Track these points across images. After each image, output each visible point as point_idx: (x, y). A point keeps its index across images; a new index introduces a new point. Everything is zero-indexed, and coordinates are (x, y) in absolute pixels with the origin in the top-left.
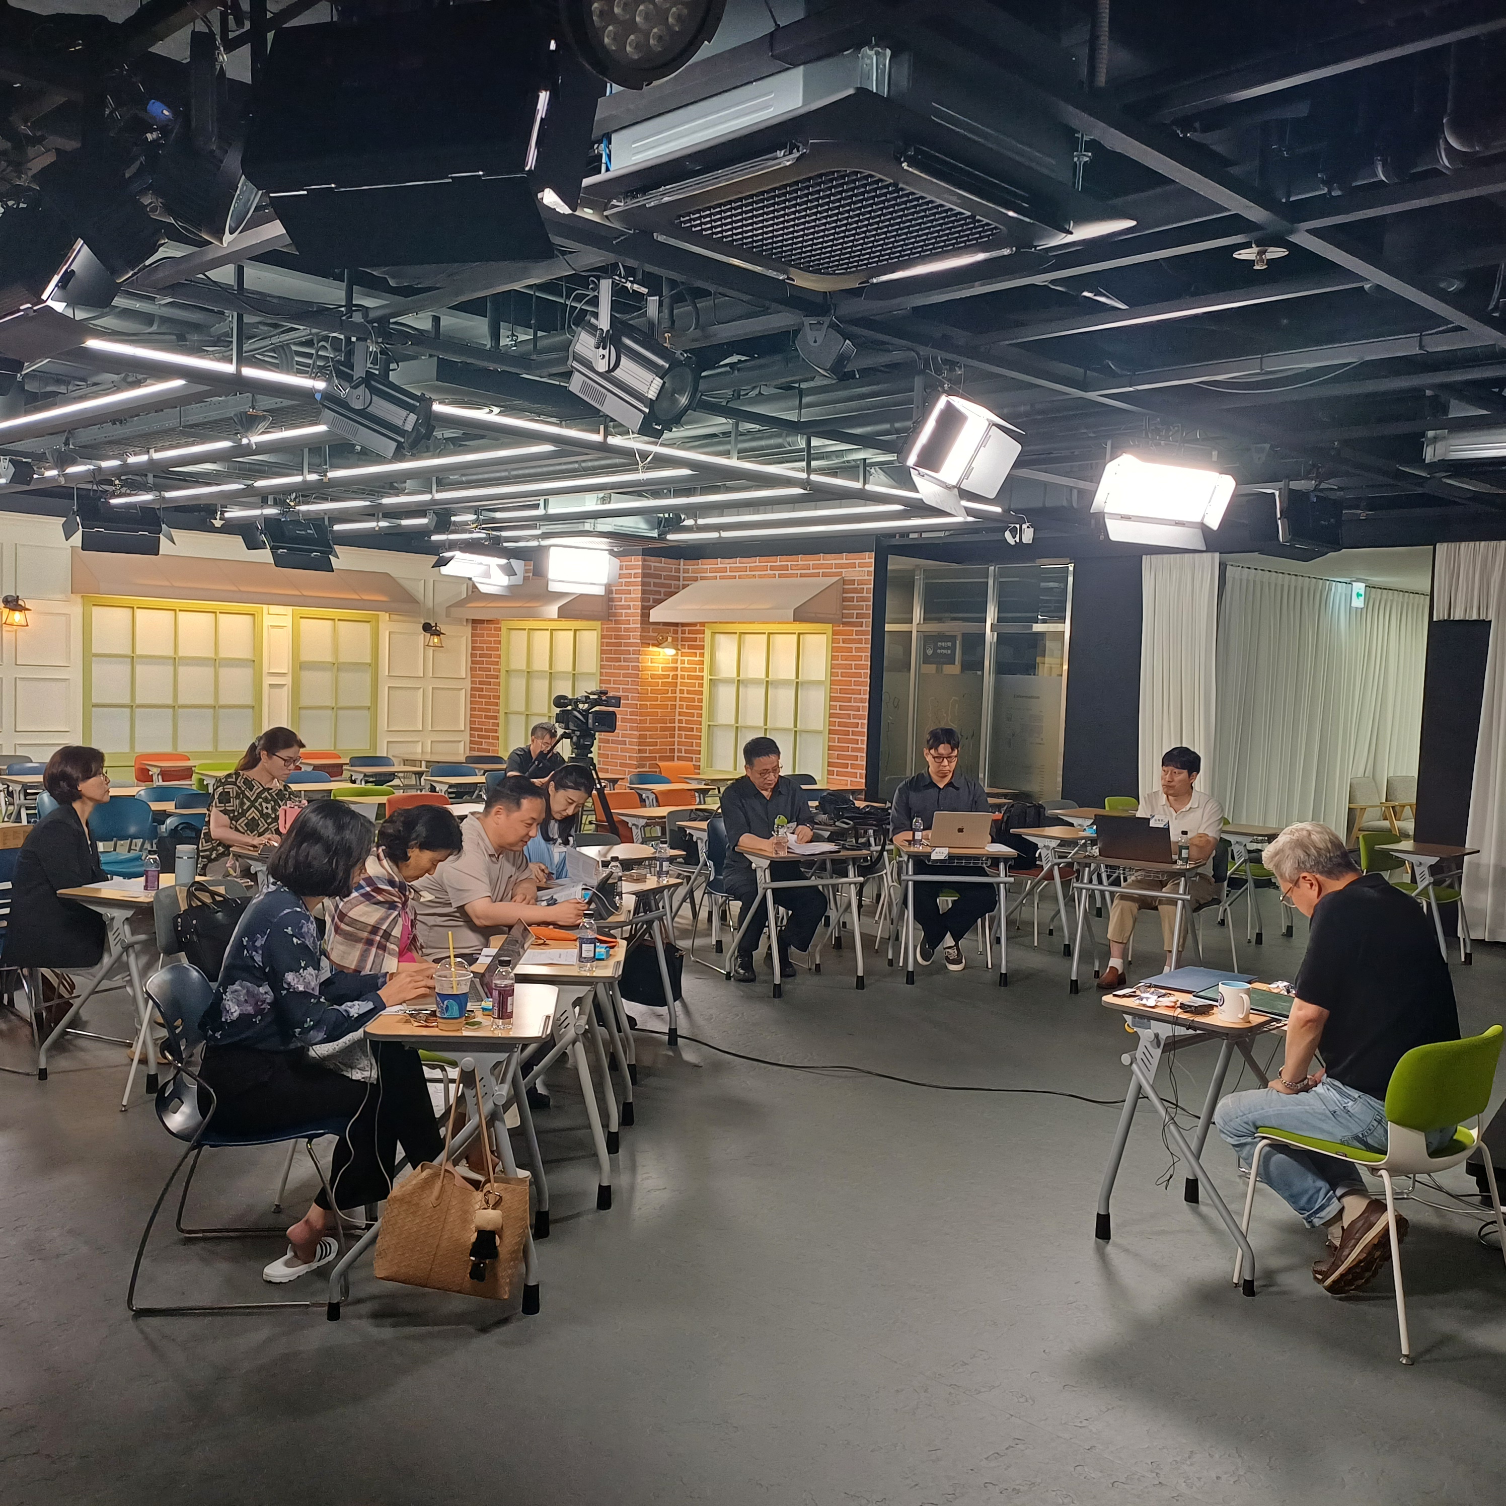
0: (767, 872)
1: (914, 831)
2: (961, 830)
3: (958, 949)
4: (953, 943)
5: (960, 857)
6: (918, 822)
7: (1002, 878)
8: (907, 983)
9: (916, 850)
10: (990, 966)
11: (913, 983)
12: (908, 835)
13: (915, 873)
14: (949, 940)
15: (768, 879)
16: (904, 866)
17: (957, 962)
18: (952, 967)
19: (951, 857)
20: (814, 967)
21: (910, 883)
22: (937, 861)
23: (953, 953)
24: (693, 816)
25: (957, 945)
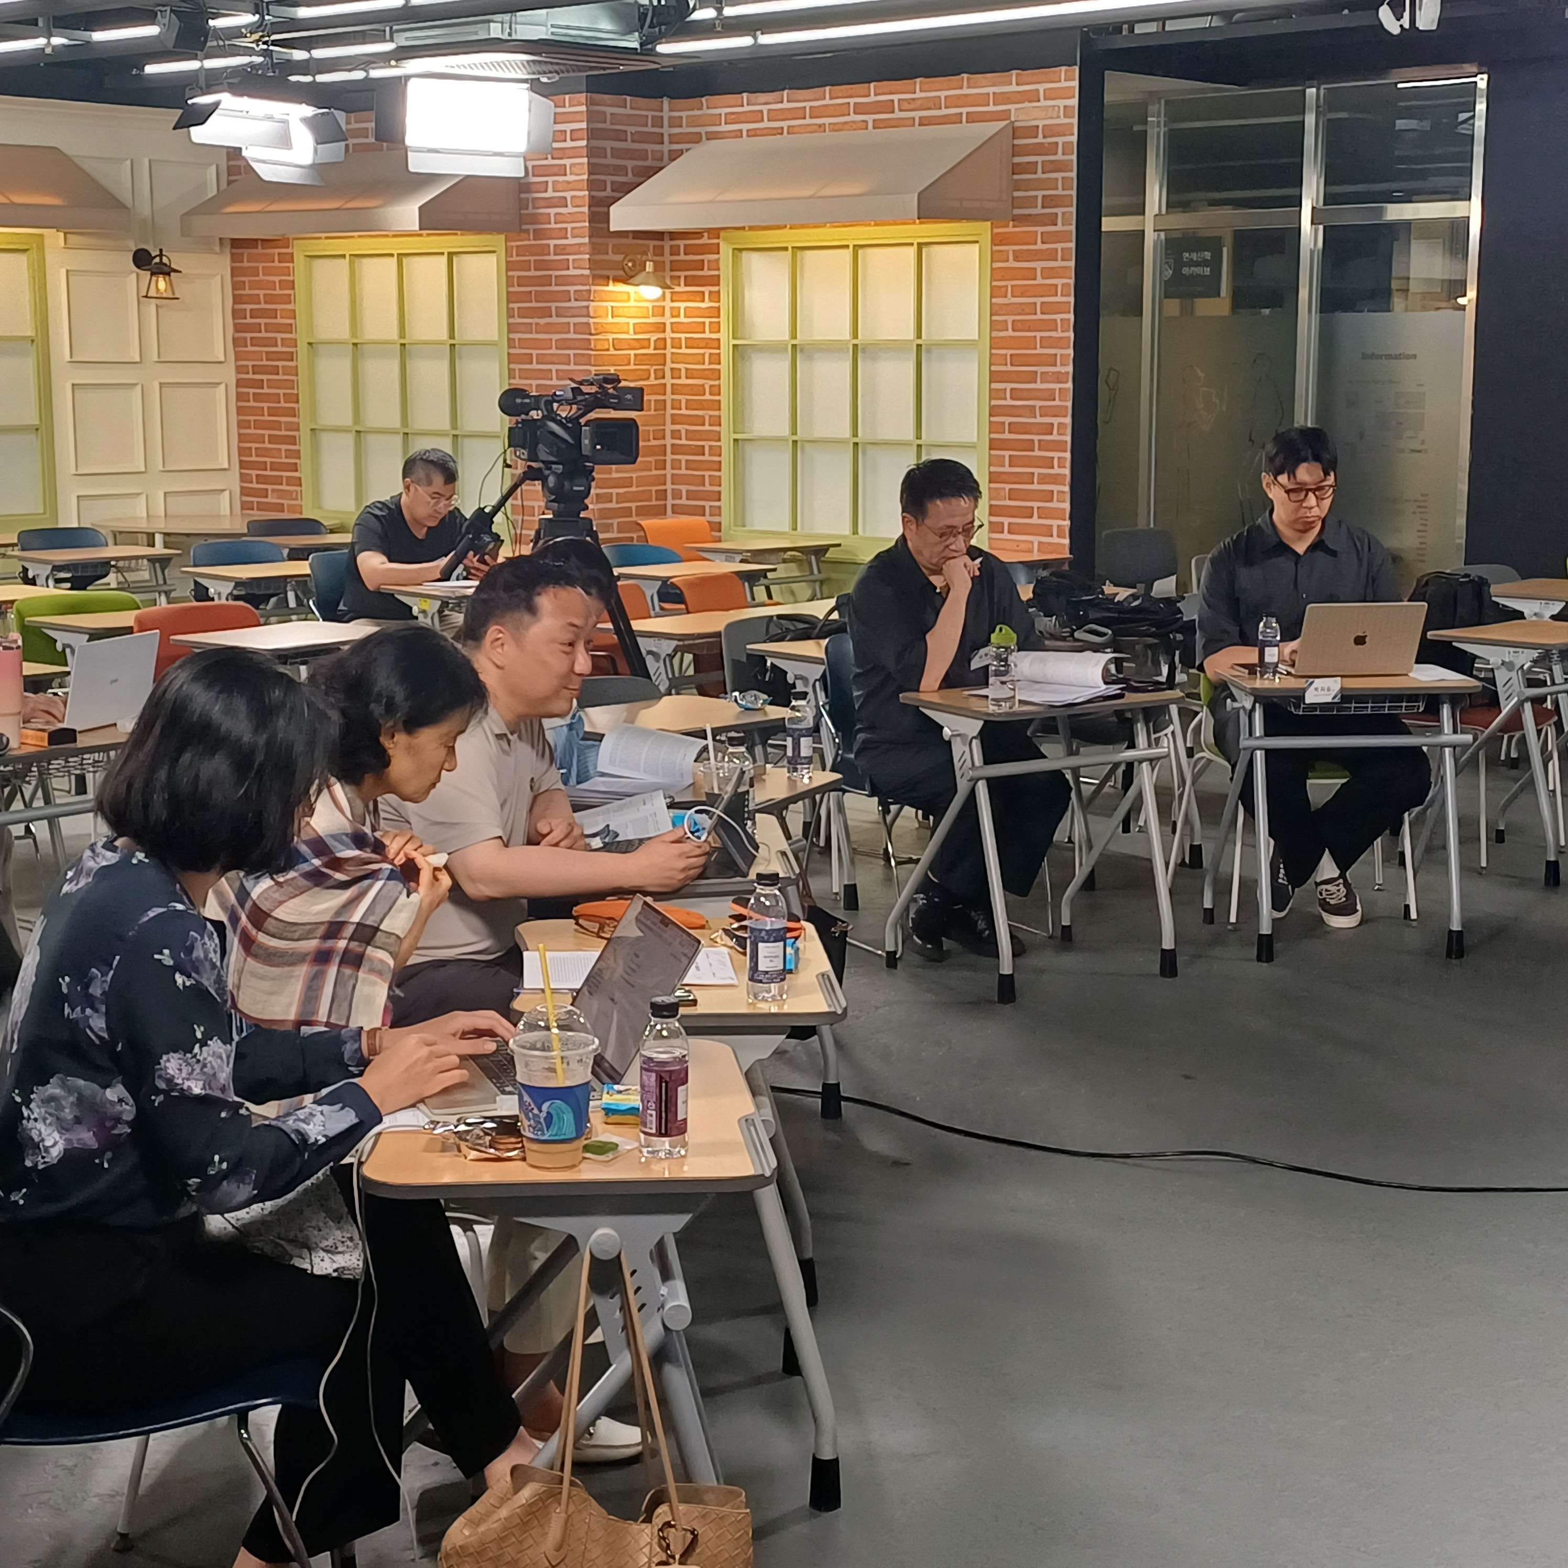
0: (976, 744)
1: (1262, 647)
2: (1360, 641)
3: (1347, 885)
4: (1336, 873)
5: (1361, 697)
6: (1268, 627)
7: (1448, 735)
8: (1259, 959)
9: (1266, 684)
10: (1414, 915)
11: (1270, 959)
12: (1250, 655)
13: (1268, 733)
14: (1327, 868)
15: (978, 760)
16: (1244, 719)
17: (1345, 909)
18: (1338, 922)
19: (1346, 697)
20: (1059, 932)
21: (1259, 756)
22: (1313, 706)
23: (1337, 894)
24: (774, 630)
25: (1342, 875)
